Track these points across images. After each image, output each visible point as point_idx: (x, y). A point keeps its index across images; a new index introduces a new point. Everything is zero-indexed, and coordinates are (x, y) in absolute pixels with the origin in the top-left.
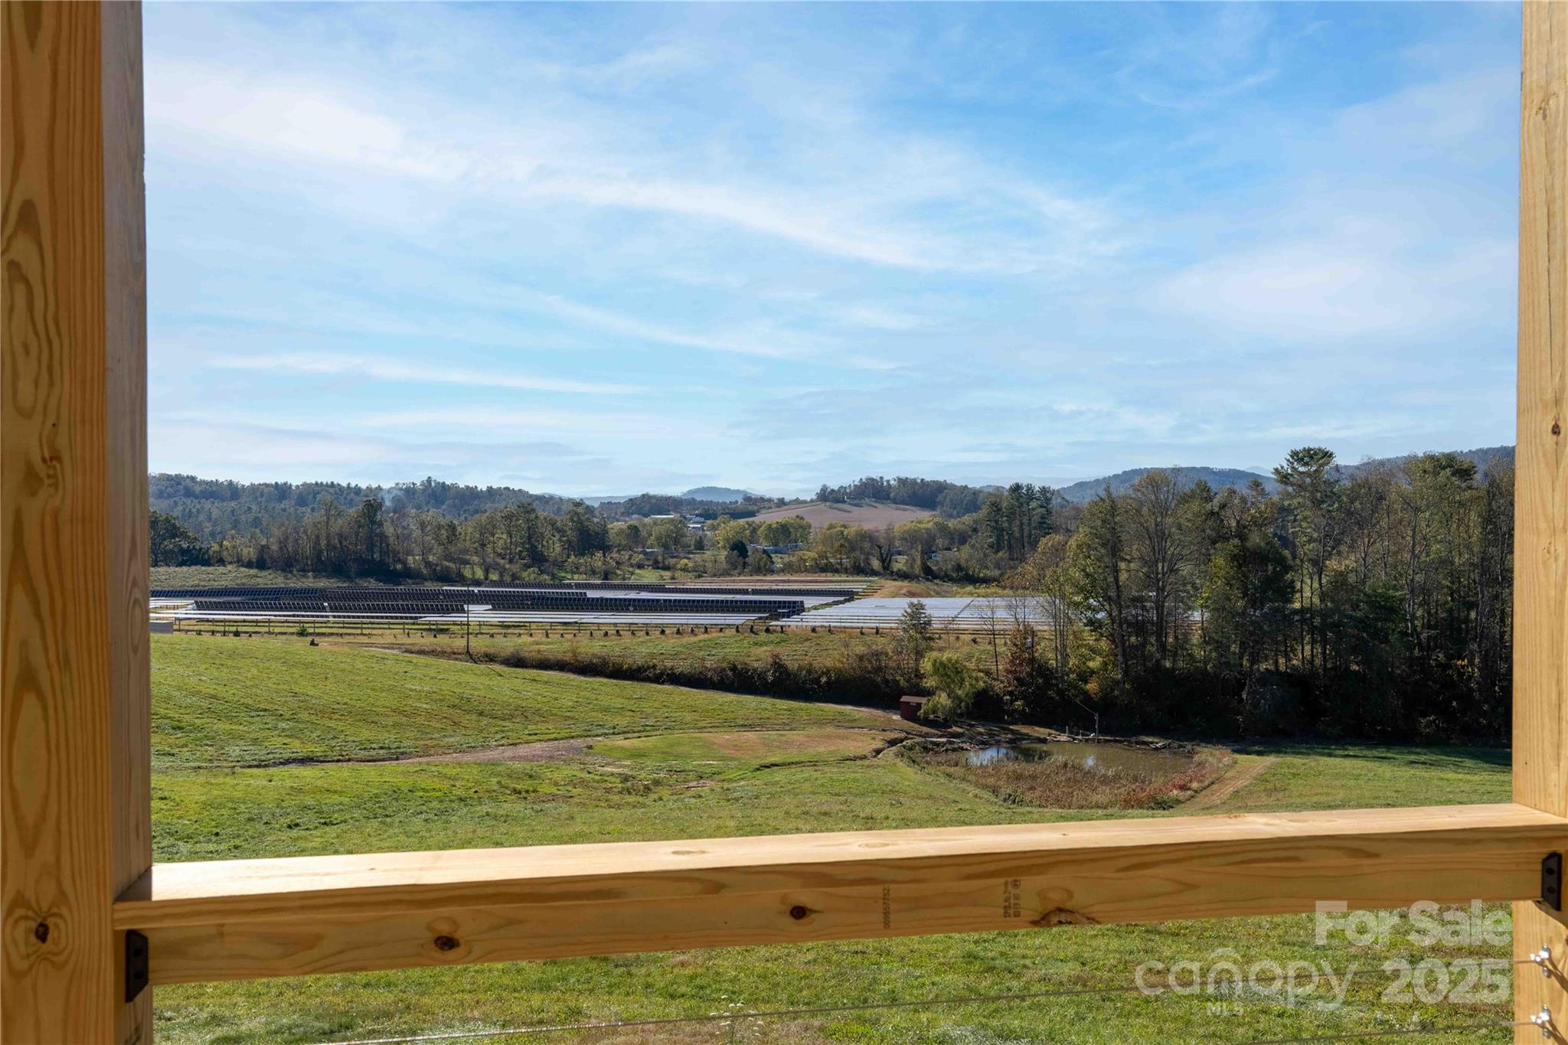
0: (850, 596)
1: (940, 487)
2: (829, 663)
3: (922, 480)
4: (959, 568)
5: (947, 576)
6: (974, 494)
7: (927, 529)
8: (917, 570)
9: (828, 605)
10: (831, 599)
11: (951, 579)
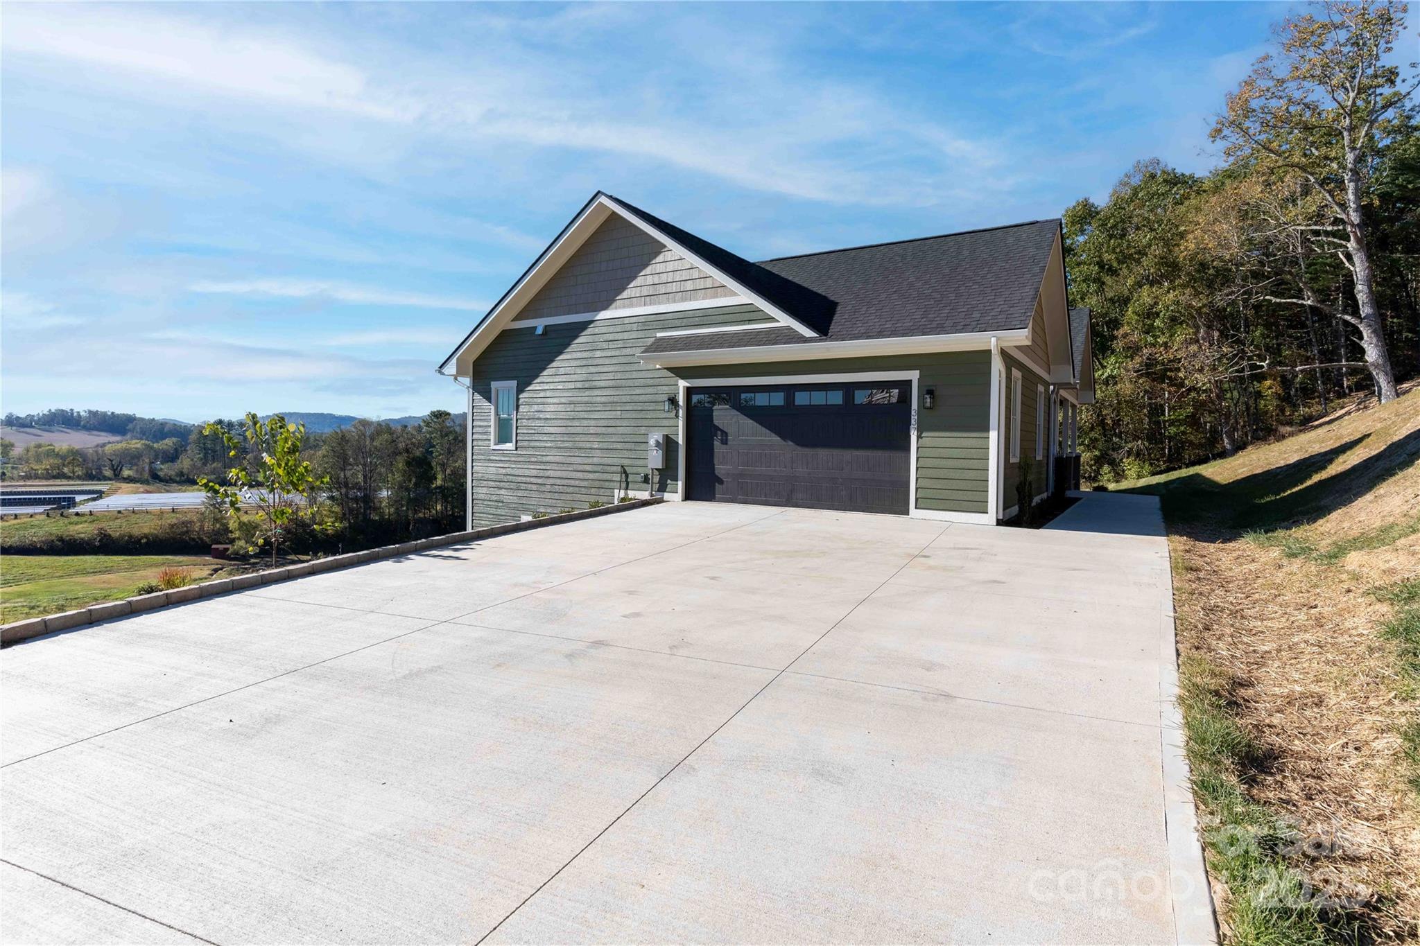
0: (100, 495)
1: (130, 419)
2: (146, 531)
3: (113, 413)
4: (181, 474)
5: (171, 479)
6: (162, 424)
7: (136, 448)
8: (146, 475)
9: (88, 500)
10: (86, 497)
11: (175, 482)
